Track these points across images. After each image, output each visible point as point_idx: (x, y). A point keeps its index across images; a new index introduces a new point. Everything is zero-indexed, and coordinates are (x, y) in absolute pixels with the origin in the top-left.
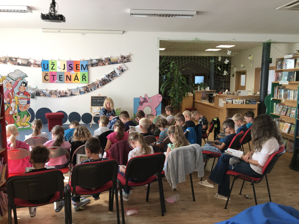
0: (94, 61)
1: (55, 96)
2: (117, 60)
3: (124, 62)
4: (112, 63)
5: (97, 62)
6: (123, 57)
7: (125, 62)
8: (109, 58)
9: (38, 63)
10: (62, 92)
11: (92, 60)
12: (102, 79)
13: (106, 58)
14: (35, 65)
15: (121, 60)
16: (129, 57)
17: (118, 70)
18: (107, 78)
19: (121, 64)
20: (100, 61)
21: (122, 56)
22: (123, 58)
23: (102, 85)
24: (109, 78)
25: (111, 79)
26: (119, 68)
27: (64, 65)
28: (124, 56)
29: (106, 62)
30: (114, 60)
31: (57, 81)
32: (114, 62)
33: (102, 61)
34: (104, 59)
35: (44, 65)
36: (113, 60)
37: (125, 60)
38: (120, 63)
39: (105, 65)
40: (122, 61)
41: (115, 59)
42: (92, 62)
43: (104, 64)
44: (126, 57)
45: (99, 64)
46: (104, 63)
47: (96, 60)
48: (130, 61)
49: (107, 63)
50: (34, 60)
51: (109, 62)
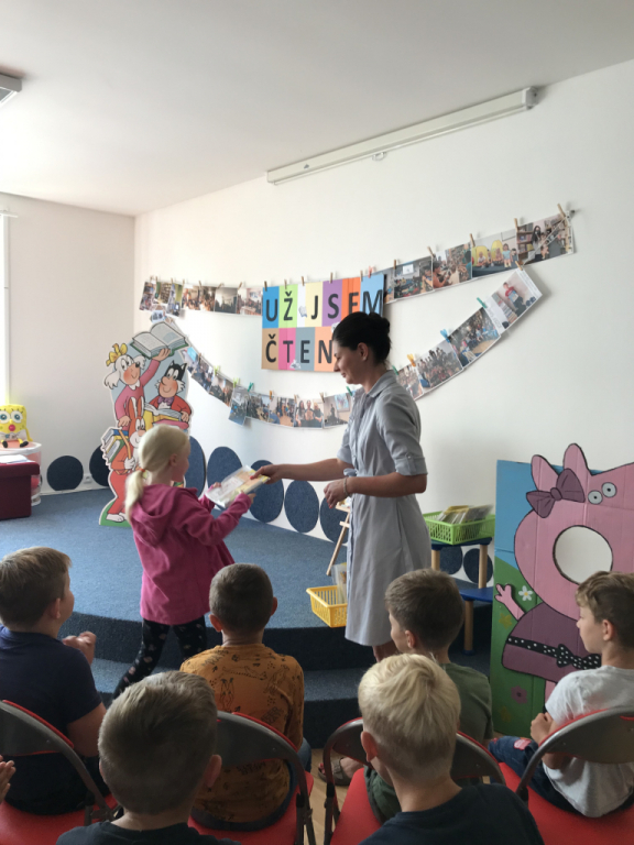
0: (408, 271)
1: (289, 419)
2: (498, 251)
3: (531, 256)
4: (478, 273)
5: (417, 275)
6: (528, 234)
7: (538, 258)
8: (466, 247)
9: (255, 300)
10: (306, 407)
11: (401, 266)
12: (431, 353)
13: (453, 251)
14: (249, 309)
15: (516, 247)
16: (560, 226)
17: (499, 303)
18: (450, 349)
19: (518, 271)
20: (428, 268)
21: (525, 227)
22: (529, 238)
23: (432, 381)
24: (462, 348)
25: (468, 353)
26: (503, 291)
27: (316, 298)
28: (531, 224)
29: (454, 271)
30: (485, 253)
31: (295, 362)
32: (487, 265)
33: (436, 265)
34: (444, 259)
35: (269, 306)
36: (481, 255)
37: (540, 246)
38: (514, 267)
39: (447, 284)
40: (523, 256)
41: (493, 246)
42: (399, 277)
43: (441, 280)
44: (543, 230)
45: (423, 285)
46: (442, 273)
47: (416, 263)
48: (563, 251)
49: (455, 276)
50: (248, 289)
51: (464, 269)
